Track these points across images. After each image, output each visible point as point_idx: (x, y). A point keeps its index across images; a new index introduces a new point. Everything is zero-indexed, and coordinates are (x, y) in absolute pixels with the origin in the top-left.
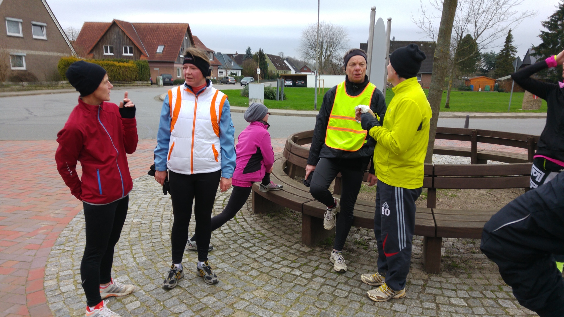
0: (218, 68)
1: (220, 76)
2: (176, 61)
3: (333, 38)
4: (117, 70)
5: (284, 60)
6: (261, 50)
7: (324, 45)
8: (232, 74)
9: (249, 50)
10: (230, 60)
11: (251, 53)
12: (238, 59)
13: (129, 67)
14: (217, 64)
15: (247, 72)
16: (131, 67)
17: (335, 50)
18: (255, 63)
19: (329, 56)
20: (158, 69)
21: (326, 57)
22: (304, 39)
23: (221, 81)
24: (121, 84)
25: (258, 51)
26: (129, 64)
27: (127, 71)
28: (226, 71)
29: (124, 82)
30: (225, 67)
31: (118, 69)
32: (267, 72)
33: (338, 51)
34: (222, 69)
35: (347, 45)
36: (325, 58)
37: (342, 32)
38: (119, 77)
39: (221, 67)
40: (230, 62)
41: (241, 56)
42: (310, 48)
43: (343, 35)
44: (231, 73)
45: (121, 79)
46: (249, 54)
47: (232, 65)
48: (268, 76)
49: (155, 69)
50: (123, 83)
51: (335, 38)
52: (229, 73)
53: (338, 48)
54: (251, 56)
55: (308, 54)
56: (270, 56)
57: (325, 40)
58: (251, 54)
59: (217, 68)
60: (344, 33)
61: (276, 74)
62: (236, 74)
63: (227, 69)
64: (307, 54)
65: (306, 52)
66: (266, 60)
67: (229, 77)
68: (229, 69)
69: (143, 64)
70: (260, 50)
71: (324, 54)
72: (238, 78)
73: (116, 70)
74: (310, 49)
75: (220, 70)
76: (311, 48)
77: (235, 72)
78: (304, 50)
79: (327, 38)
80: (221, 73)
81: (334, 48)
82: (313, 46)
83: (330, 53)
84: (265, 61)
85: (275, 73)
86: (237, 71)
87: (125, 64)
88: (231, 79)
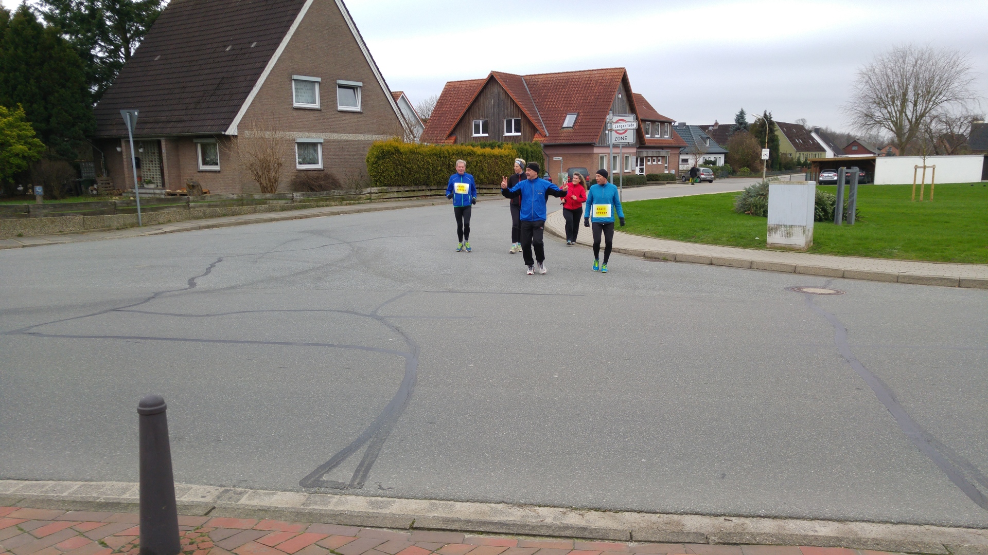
0: (680, 153)
1: (683, 167)
2: (597, 142)
3: (931, 80)
4: (477, 162)
5: (811, 131)
6: (768, 114)
7: (911, 96)
8: (707, 163)
9: (741, 116)
10: (704, 136)
11: (747, 121)
12: (720, 133)
13: (501, 157)
14: (677, 145)
15: (737, 157)
16: (506, 156)
17: (935, 104)
18: (753, 139)
19: (922, 115)
20: (561, 158)
21: (914, 120)
22: (861, 86)
23: (683, 176)
24: (485, 191)
25: (762, 115)
26: (503, 150)
27: (497, 163)
28: (694, 157)
29: (491, 186)
30: (693, 149)
31: (481, 161)
32: (778, 155)
33: (945, 104)
34: (687, 154)
35: (967, 91)
36: (910, 122)
37: (955, 62)
38: (482, 176)
39: (686, 150)
40: (704, 140)
41: (725, 128)
42: (875, 102)
43: (958, 69)
44: (705, 159)
45: (485, 180)
46: (741, 124)
47: (708, 145)
48: (780, 164)
49: (555, 159)
50: (488, 189)
51: (938, 78)
52: (701, 161)
53: (945, 98)
54: (745, 128)
55: (870, 116)
56: (782, 125)
57: (912, 83)
58: (746, 123)
59: (677, 152)
60: (960, 66)
61: (795, 160)
62: (714, 163)
63: (697, 153)
64: (867, 115)
65: (865, 112)
66: (776, 133)
67: (702, 169)
68: (701, 154)
69: (530, 149)
70: (765, 114)
71: (909, 114)
72: (718, 169)
73: (475, 164)
74: (875, 105)
75: (682, 157)
76: (879, 104)
77: (712, 158)
78: (860, 109)
79: (917, 78)
80: (685, 161)
81: (934, 98)
82: (881, 98)
83: (925, 109)
84: (775, 135)
85: (792, 159)
86: (717, 156)
87: (496, 151)
88: (705, 173)
